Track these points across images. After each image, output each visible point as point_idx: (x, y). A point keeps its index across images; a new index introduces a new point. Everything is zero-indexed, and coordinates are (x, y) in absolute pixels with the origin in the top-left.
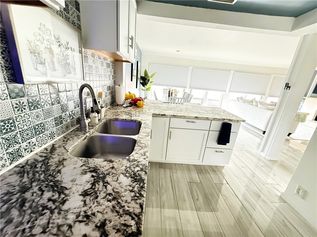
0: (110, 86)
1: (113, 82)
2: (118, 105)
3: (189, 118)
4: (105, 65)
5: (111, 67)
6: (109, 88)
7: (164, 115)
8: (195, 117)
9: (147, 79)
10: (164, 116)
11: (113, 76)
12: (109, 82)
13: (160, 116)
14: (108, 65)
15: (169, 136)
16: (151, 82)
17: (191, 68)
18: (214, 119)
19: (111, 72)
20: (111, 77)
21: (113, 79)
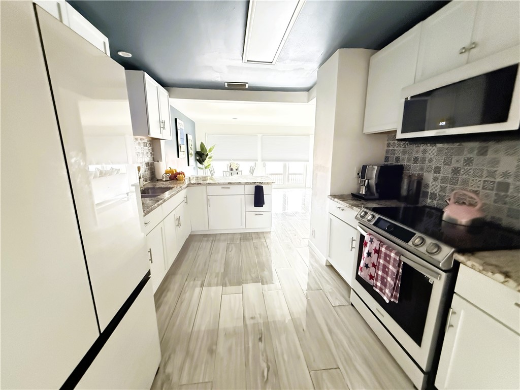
0: (148, 163)
1: (152, 159)
2: (158, 180)
3: (224, 184)
4: (142, 144)
5: (148, 145)
6: (147, 164)
7: (200, 183)
8: (229, 183)
9: (204, 154)
10: (200, 185)
11: (151, 153)
12: (148, 159)
13: (196, 185)
14: (145, 144)
15: (208, 204)
16: (209, 158)
17: (259, 136)
18: (246, 184)
19: (149, 150)
20: (149, 155)
21: (151, 156)
